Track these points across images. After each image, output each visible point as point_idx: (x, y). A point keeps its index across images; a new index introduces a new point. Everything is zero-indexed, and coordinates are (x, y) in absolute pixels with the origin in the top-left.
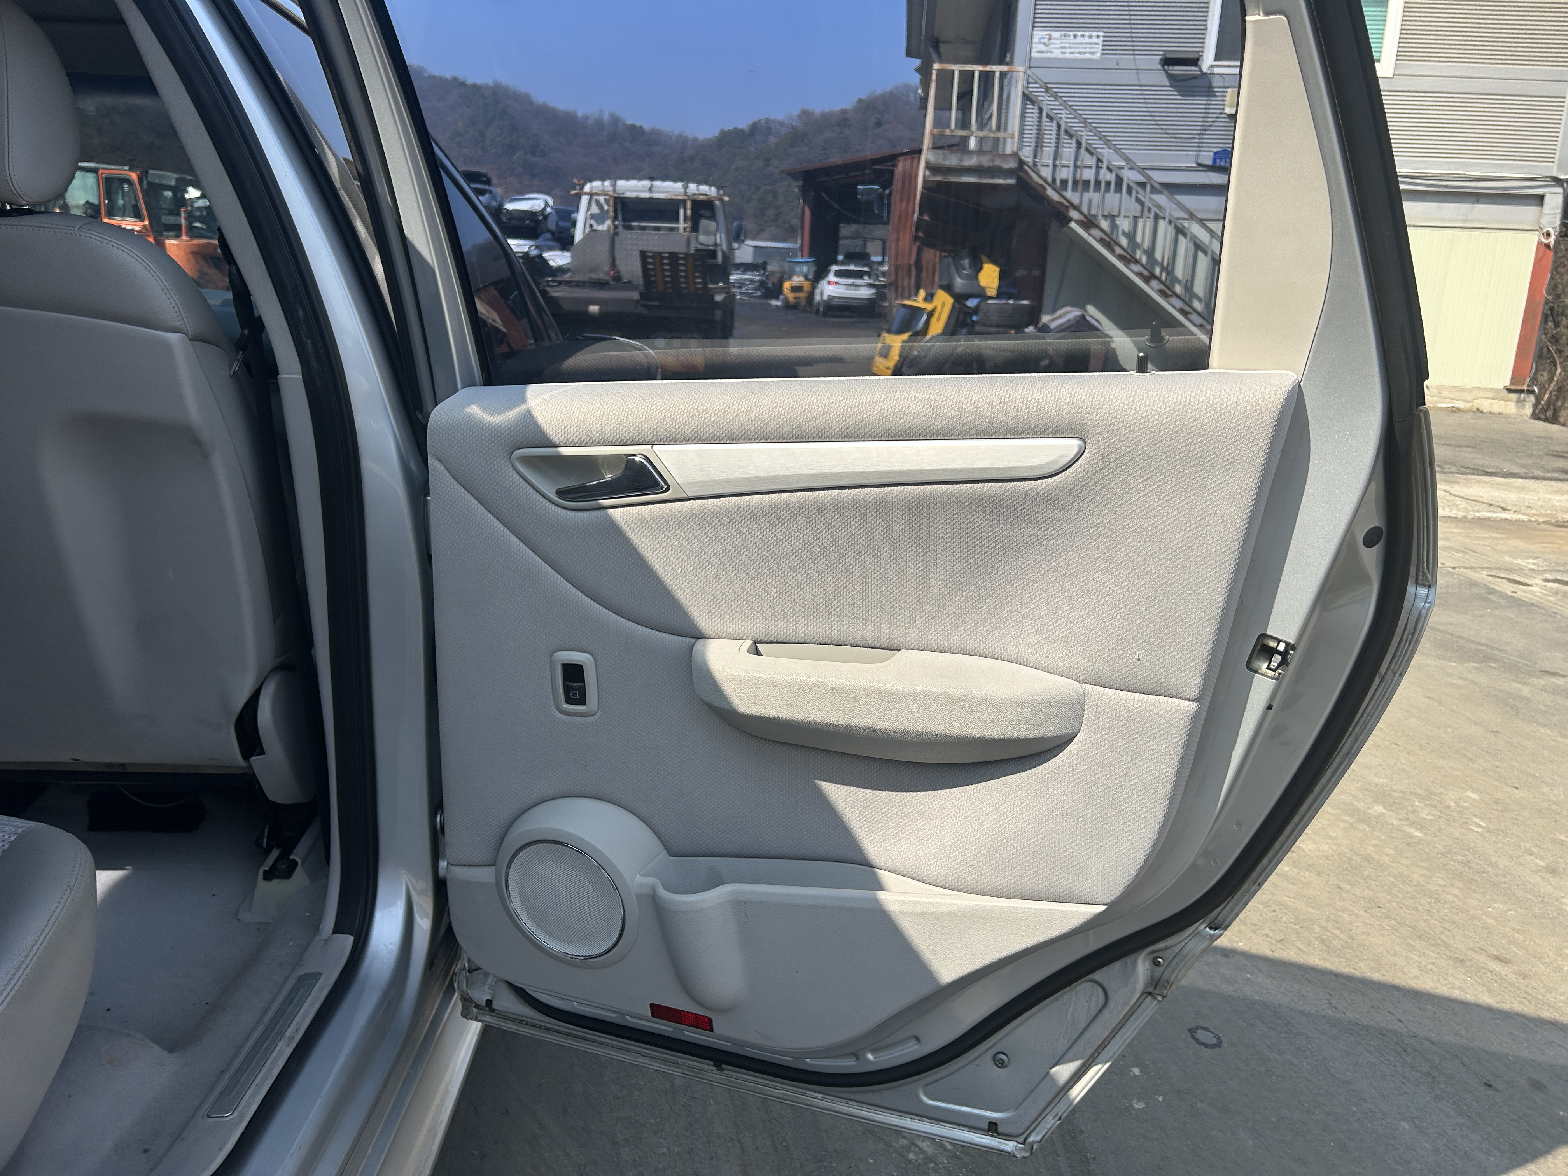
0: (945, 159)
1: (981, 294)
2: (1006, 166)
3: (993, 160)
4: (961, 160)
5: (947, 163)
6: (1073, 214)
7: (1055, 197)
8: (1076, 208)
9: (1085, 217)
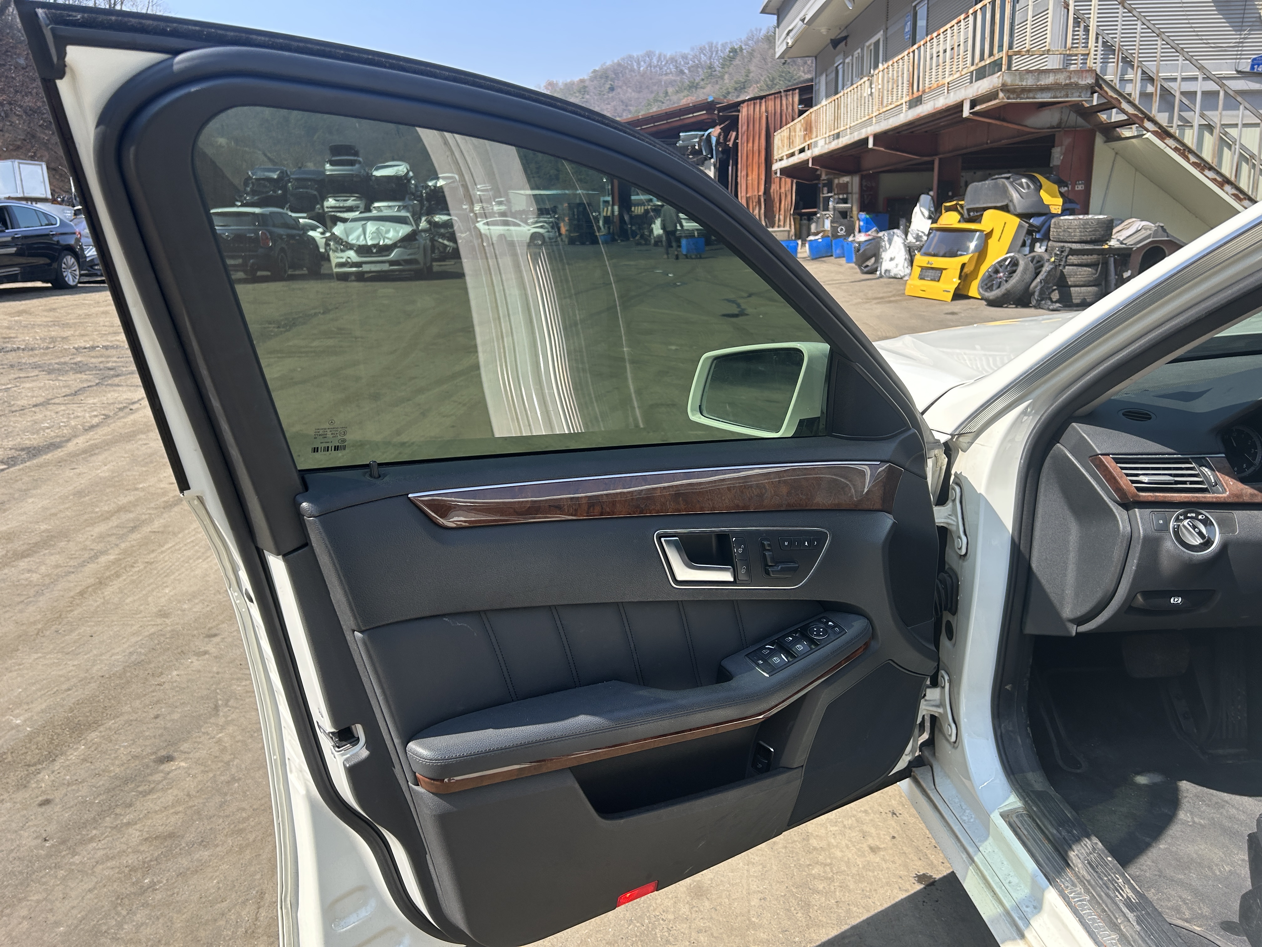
0: (1021, 80)
1: (1045, 213)
2: (1082, 82)
3: (1070, 79)
4: (1038, 81)
5: (1024, 83)
6: (1148, 124)
7: (1131, 110)
8: (1151, 120)
9: (1160, 127)
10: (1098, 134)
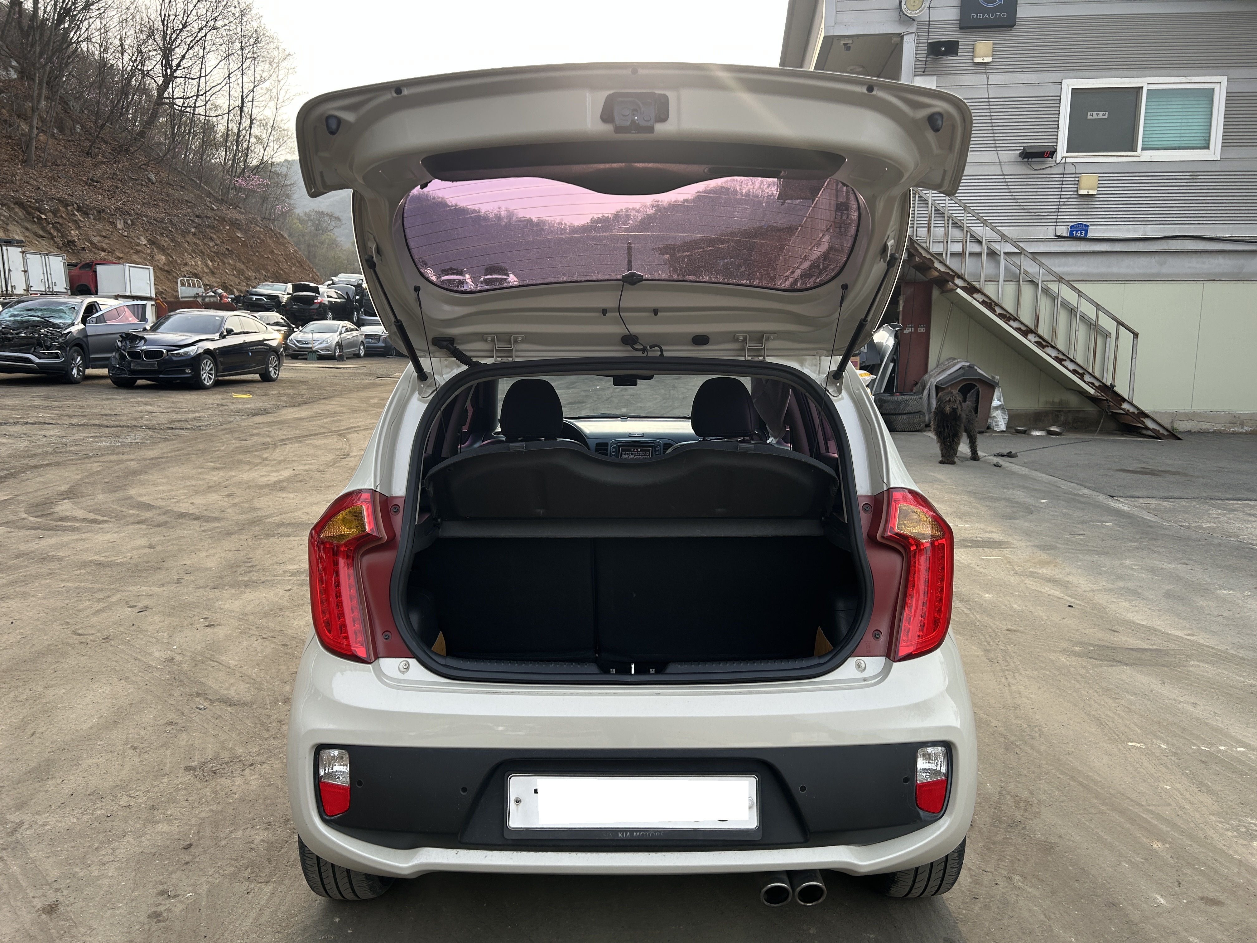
6: (958, 282)
7: (942, 268)
8: (960, 277)
9: (969, 283)
10: (934, 286)
